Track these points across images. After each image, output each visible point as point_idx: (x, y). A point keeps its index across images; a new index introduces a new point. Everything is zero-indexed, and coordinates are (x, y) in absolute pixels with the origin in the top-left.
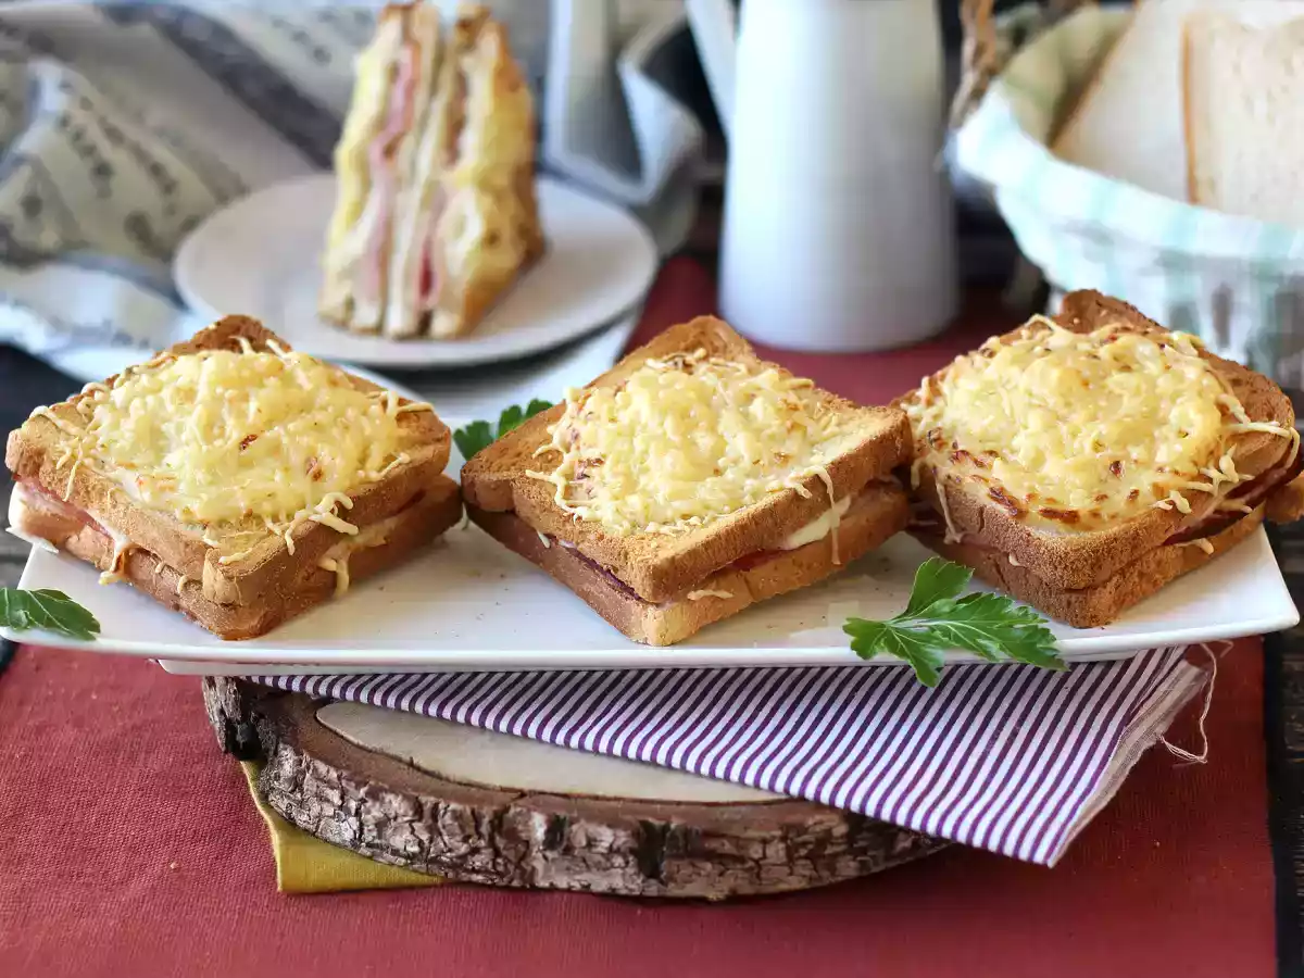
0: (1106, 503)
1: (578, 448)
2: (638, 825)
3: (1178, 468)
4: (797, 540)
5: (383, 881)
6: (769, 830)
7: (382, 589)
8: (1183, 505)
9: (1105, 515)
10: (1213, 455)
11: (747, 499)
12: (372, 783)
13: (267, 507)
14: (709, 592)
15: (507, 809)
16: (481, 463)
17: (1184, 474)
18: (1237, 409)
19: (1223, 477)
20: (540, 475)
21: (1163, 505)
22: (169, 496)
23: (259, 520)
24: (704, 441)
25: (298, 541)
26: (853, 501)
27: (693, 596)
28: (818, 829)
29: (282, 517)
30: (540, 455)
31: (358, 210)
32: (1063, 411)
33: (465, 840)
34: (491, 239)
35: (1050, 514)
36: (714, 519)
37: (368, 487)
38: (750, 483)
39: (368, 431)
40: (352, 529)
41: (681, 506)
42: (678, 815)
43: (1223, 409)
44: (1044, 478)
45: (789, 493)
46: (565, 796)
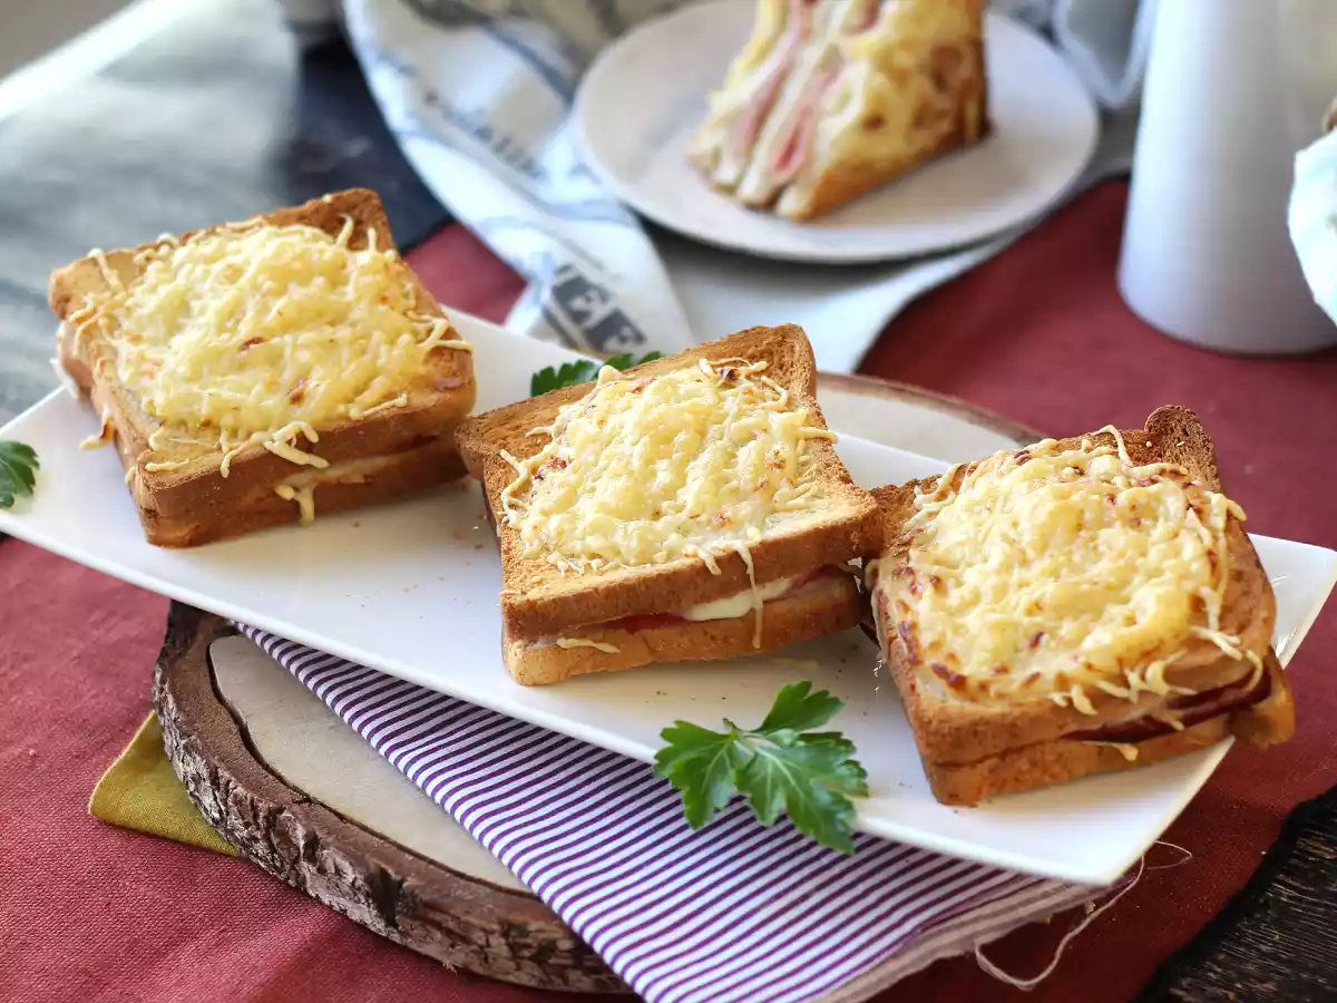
0: (1003, 677)
1: (559, 443)
2: (377, 871)
3: (1093, 661)
4: (704, 612)
5: (185, 836)
6: (489, 921)
7: (357, 525)
8: (1084, 705)
9: (993, 689)
10: (1148, 655)
11: (659, 556)
12: (193, 737)
13: (227, 421)
14: (588, 643)
15: (281, 810)
16: (479, 426)
17: (1099, 671)
18: (1214, 610)
19: (1143, 686)
20: (511, 459)
21: (1058, 698)
22: (146, 382)
23: (217, 430)
24: (664, 475)
25: (234, 466)
26: (796, 586)
27: (562, 642)
28: (541, 936)
29: (241, 434)
30: (533, 435)
31: (764, 53)
32: (1031, 554)
33: (247, 825)
34: (874, 122)
35: (941, 671)
36: (617, 567)
37: (343, 423)
38: (674, 538)
39: (381, 361)
40: (320, 463)
41: (594, 543)
42: (419, 874)
43: (1197, 604)
44: (961, 627)
45: (699, 564)
46: (341, 817)
